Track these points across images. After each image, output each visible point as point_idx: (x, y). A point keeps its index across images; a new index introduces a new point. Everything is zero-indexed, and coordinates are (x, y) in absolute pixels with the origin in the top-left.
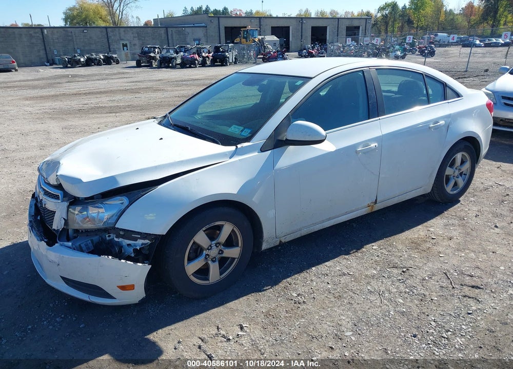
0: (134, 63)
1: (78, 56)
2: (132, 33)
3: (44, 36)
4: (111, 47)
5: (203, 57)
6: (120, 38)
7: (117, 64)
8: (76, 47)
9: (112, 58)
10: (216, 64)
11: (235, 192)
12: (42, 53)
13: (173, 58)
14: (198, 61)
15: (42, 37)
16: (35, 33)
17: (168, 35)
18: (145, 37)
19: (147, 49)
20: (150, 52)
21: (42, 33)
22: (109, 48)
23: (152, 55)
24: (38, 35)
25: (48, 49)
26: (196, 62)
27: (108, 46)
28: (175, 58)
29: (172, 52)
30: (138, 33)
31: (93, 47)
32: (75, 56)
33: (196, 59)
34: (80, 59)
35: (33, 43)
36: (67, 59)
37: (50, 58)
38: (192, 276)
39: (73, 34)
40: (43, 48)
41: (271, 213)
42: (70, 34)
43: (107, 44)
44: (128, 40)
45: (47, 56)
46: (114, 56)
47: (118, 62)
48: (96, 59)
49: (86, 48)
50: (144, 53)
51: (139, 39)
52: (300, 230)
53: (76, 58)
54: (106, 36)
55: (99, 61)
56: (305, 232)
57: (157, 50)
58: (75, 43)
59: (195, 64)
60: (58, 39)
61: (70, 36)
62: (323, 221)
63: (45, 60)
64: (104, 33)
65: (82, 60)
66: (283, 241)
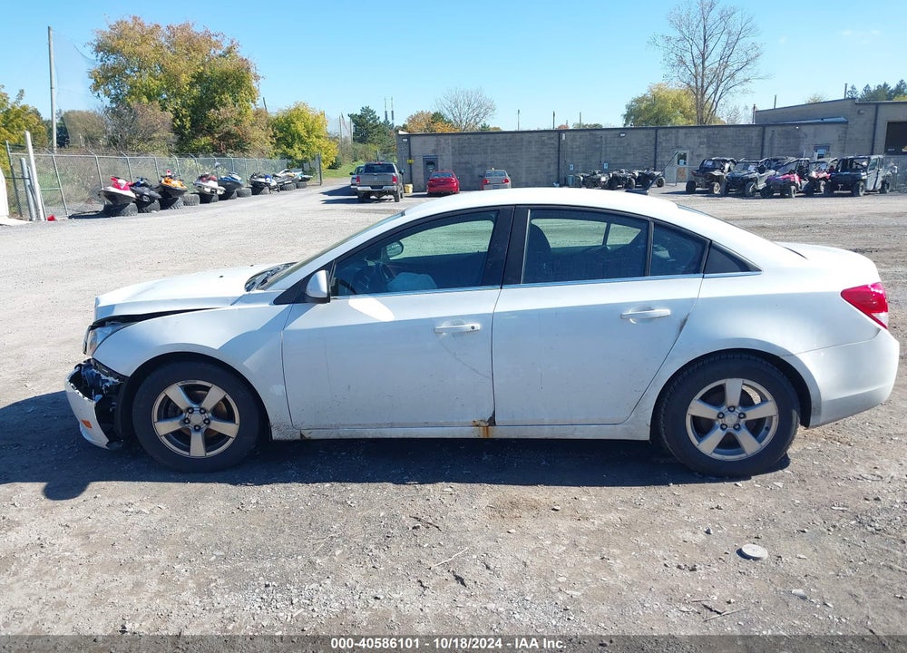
0: (683, 187)
1: (599, 173)
2: (699, 137)
3: (561, 143)
4: (659, 159)
5: (811, 179)
6: (677, 144)
7: (659, 186)
8: (603, 159)
9: (652, 177)
10: (836, 192)
11: (216, 347)
12: (553, 168)
13: (752, 180)
14: (796, 186)
15: (557, 145)
16: (550, 139)
17: (763, 139)
18: (719, 143)
19: (710, 163)
20: (714, 169)
21: (560, 138)
22: (655, 161)
23: (717, 173)
24: (553, 141)
25: (562, 162)
26: (793, 188)
27: (653, 159)
28: (755, 180)
29: (752, 168)
30: (708, 137)
31: (629, 159)
32: (595, 174)
33: (794, 183)
34: (600, 179)
35: (544, 154)
36: (582, 178)
37: (562, 176)
38: (163, 438)
39: (603, 140)
40: (556, 160)
41: (278, 390)
42: (599, 140)
43: (653, 155)
44: (689, 148)
45: (558, 173)
46: (656, 173)
47: (660, 184)
48: (625, 178)
49: (619, 161)
50: (704, 171)
51: (709, 147)
52: (337, 427)
53: (595, 177)
54: (654, 142)
55: (630, 181)
56: (345, 433)
57: (727, 166)
58: (603, 153)
59: (789, 191)
60: (579, 147)
61: (597, 143)
62: (379, 426)
63: (555, 178)
64: (652, 138)
65: (603, 179)
66: (307, 436)
